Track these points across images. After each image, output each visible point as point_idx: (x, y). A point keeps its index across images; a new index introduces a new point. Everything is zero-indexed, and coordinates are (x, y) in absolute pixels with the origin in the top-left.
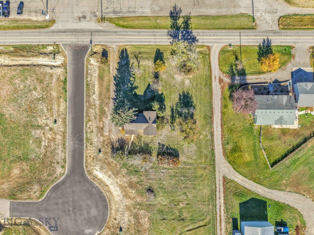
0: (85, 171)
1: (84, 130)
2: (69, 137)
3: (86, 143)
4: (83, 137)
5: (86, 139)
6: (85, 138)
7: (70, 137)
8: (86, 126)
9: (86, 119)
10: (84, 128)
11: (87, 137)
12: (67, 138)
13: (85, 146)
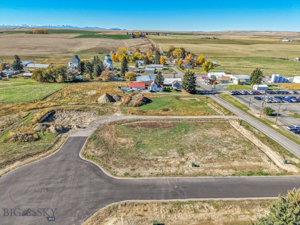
0: (117, 203)
1: (196, 199)
2: (176, 180)
3: (172, 203)
4: (182, 198)
5: (178, 202)
6: (181, 200)
7: (178, 181)
8: (204, 202)
9: (218, 201)
10: (199, 199)
11: (183, 203)
12: (174, 178)
13: (164, 201)
